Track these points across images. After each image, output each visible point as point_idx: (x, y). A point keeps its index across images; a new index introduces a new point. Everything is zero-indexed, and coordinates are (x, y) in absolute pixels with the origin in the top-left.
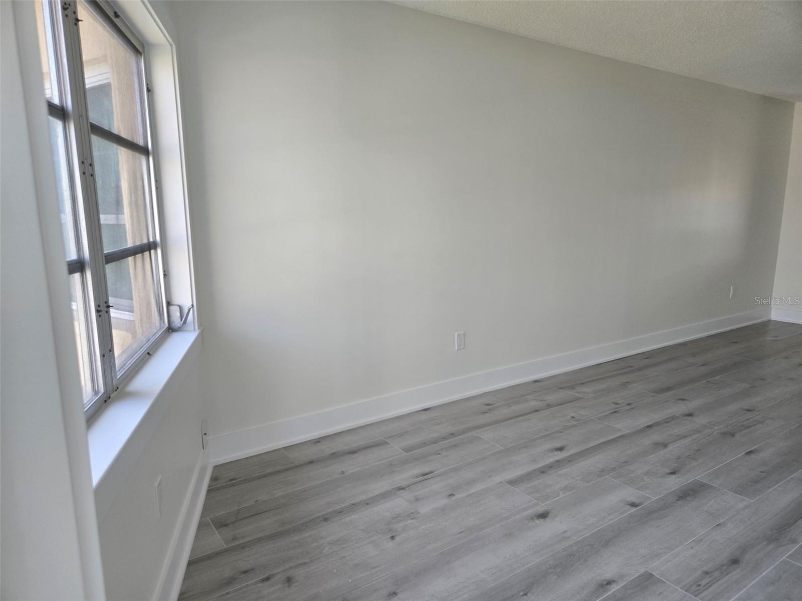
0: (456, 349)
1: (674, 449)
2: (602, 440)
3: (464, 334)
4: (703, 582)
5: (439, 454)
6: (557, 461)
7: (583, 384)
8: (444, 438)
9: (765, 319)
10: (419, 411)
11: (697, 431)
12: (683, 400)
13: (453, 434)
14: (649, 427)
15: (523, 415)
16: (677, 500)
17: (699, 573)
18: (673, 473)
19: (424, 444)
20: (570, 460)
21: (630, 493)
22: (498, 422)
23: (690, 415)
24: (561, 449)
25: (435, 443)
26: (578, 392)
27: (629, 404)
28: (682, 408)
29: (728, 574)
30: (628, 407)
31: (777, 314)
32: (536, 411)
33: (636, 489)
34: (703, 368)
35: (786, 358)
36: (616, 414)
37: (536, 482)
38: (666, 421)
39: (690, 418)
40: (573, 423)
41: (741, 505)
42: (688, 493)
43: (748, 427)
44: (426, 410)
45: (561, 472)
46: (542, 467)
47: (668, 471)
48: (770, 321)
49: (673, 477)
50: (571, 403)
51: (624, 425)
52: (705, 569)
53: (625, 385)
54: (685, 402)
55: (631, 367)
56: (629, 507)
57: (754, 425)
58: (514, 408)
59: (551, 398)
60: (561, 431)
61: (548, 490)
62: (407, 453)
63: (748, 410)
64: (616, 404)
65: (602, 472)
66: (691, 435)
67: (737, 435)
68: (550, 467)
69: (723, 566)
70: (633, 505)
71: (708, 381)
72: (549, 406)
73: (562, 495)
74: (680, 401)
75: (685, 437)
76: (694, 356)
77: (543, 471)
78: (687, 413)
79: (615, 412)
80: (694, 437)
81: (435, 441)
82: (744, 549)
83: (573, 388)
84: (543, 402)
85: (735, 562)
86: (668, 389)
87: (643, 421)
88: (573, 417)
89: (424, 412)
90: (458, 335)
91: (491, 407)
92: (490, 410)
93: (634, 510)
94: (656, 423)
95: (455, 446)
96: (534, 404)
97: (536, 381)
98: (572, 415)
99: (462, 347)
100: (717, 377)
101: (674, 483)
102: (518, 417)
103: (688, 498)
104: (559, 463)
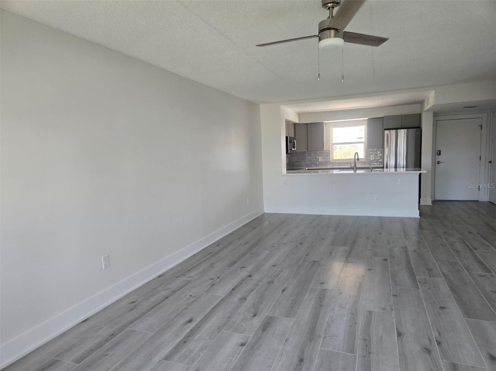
1: (251, 299)
2: (212, 306)
5: (106, 355)
6: (191, 330)
7: (189, 271)
8: (107, 340)
9: (263, 213)
10: (79, 324)
11: (257, 285)
12: (244, 267)
13: (113, 335)
14: (233, 289)
15: (159, 304)
16: (263, 332)
18: (255, 316)
19: (92, 351)
20: (198, 327)
21: (237, 338)
22: (143, 314)
23: (250, 276)
24: (190, 321)
25: (101, 347)
26: (187, 277)
27: (218, 278)
28: (243, 274)
30: (218, 280)
31: (268, 209)
32: (167, 298)
33: (240, 333)
34: (246, 246)
35: (278, 232)
36: (213, 286)
37: (183, 351)
38: (241, 283)
39: (250, 278)
40: (192, 299)
41: (291, 324)
42: (266, 325)
43: (278, 275)
44: (85, 321)
45: (196, 337)
46: (183, 339)
47: (252, 315)
48: (264, 213)
49: (256, 318)
50: (187, 286)
51: (221, 291)
53: (212, 265)
54: (245, 268)
55: (211, 253)
56: (241, 347)
57: (279, 274)
58: (152, 300)
59: (174, 285)
60: (187, 307)
61: (192, 354)
62: (79, 363)
63: (274, 266)
64: (212, 279)
65: (219, 329)
66: (254, 289)
67: (274, 282)
68: (188, 336)
69: (297, 366)
70: (243, 345)
71: (251, 253)
72: (174, 292)
73: (202, 355)
74: (243, 269)
75: (253, 290)
76: (239, 239)
77: (184, 341)
78: (248, 275)
79: (213, 285)
80: (257, 289)
81: (100, 345)
82: (302, 351)
83: (184, 275)
84: (169, 290)
85: (301, 360)
86: (235, 262)
87: (229, 286)
88: (191, 296)
89: (83, 323)
91: (135, 303)
92: (135, 306)
93: (244, 348)
94: (236, 286)
95: (118, 344)
96: (164, 293)
97: (160, 276)
98: (190, 294)
100: (254, 250)
101: (257, 322)
102: (155, 306)
103: (267, 329)
104: (192, 331)
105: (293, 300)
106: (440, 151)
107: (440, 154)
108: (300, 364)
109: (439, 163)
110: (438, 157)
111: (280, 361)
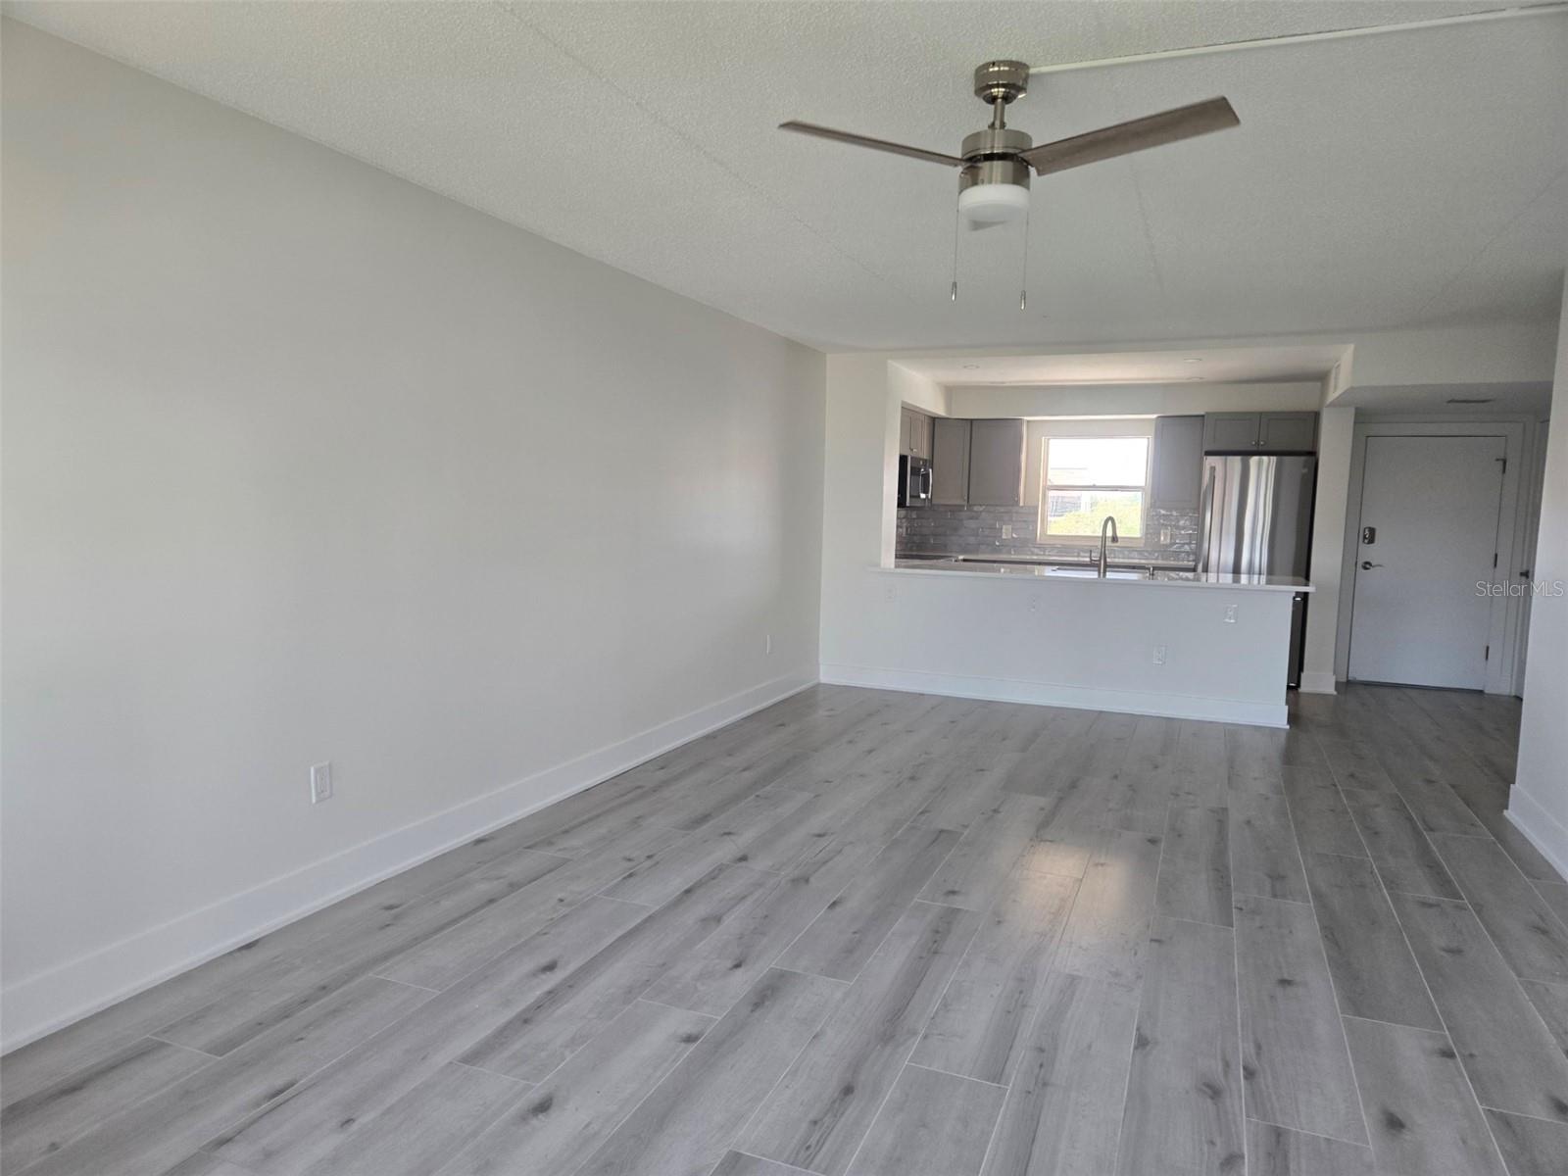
0: (314, 801)
1: (732, 923)
2: (620, 933)
3: (330, 766)
4: (813, 1141)
5: (302, 1039)
6: (550, 992)
7: (566, 832)
8: (305, 1002)
9: (814, 682)
10: (231, 953)
11: (759, 885)
12: (729, 834)
13: (324, 988)
14: (688, 891)
15: (466, 916)
16: (752, 1011)
17: (804, 1126)
18: (738, 966)
19: (260, 1025)
20: (570, 985)
21: (678, 1020)
22: (416, 941)
23: (743, 859)
24: (550, 967)
25: (287, 1017)
26: (560, 850)
27: (649, 857)
28: (726, 851)
29: (842, 1114)
30: (649, 863)
31: (828, 674)
32: (491, 901)
33: (689, 1009)
34: (746, 774)
35: (850, 742)
36: (631, 880)
37: (517, 1046)
38: (713, 876)
39: (743, 864)
40: (564, 910)
41: (838, 995)
42: (765, 995)
43: (825, 863)
44: (249, 946)
45: (559, 1012)
46: (524, 1011)
47: (729, 964)
48: (819, 684)
49: (739, 972)
50: (553, 874)
51: (650, 896)
52: (812, 1116)
53: (636, 822)
54: (733, 837)
55: (639, 787)
56: (683, 1045)
57: (831, 859)
58: (446, 904)
59: (515, 870)
60: (544, 931)
61: (543, 1054)
62: (221, 1055)
63: (820, 836)
64: (630, 860)
65: (630, 993)
66: (751, 893)
67: (812, 880)
68: (539, 1006)
69: (834, 1102)
70: (690, 1039)
71: (757, 796)
72: (514, 887)
73: (569, 1057)
74: (726, 837)
75: (744, 898)
76: (730, 755)
77: (525, 1020)
78: (739, 855)
79: (630, 875)
80: (756, 895)
81: (285, 1013)
82: (856, 1067)
83: (550, 843)
84: (502, 880)
85: (848, 1090)
86: (704, 818)
87: (677, 884)
88: (561, 900)
89: (244, 952)
90: (317, 771)
91: (396, 910)
92: (396, 917)
93: (692, 1047)
94: (696, 883)
95: (335, 1012)
96: (483, 888)
97: (479, 841)
98: (559, 896)
99: (327, 793)
100: (768, 788)
101: (742, 982)
102: (455, 921)
103: (767, 1003)
104: (552, 995)
105: (855, 933)
106: (1372, 531)
107: (1371, 541)
108: (842, 1100)
109: (1368, 566)
110: (1364, 548)
111: (787, 1087)
